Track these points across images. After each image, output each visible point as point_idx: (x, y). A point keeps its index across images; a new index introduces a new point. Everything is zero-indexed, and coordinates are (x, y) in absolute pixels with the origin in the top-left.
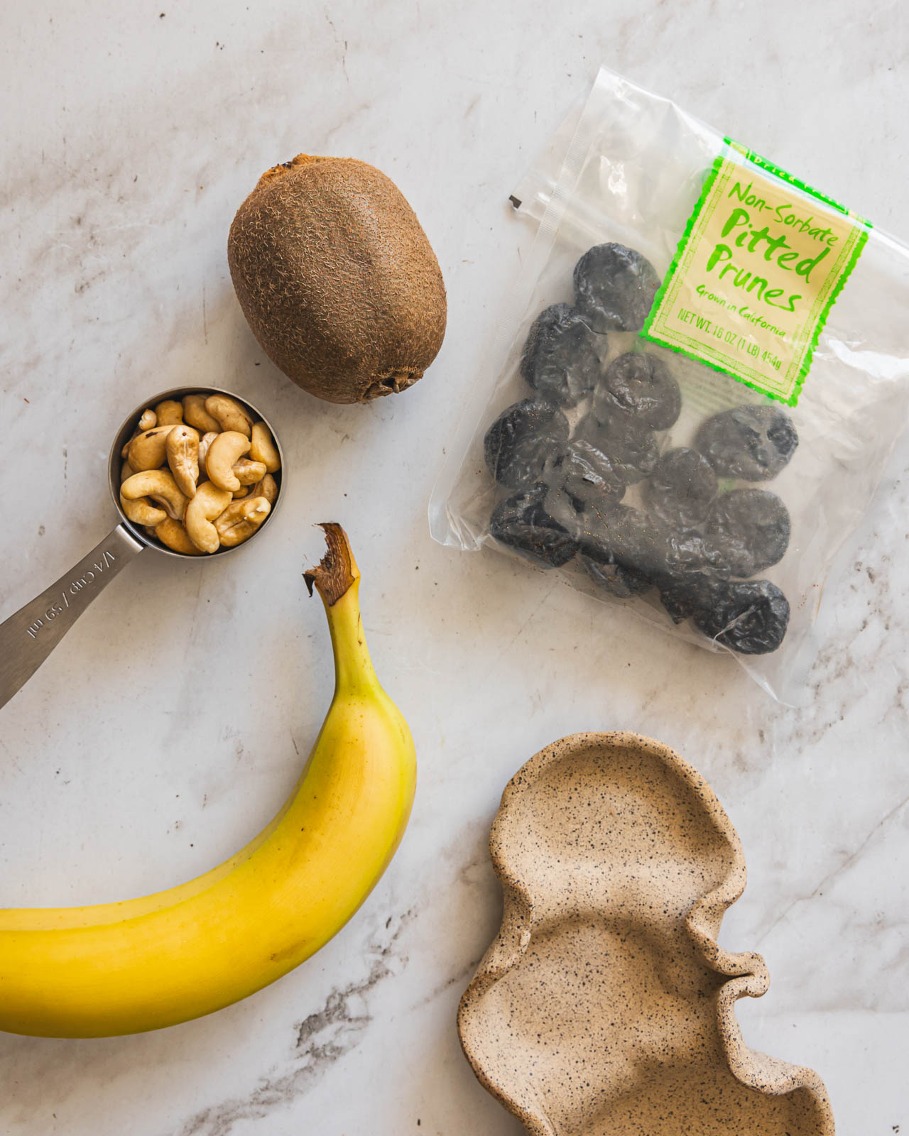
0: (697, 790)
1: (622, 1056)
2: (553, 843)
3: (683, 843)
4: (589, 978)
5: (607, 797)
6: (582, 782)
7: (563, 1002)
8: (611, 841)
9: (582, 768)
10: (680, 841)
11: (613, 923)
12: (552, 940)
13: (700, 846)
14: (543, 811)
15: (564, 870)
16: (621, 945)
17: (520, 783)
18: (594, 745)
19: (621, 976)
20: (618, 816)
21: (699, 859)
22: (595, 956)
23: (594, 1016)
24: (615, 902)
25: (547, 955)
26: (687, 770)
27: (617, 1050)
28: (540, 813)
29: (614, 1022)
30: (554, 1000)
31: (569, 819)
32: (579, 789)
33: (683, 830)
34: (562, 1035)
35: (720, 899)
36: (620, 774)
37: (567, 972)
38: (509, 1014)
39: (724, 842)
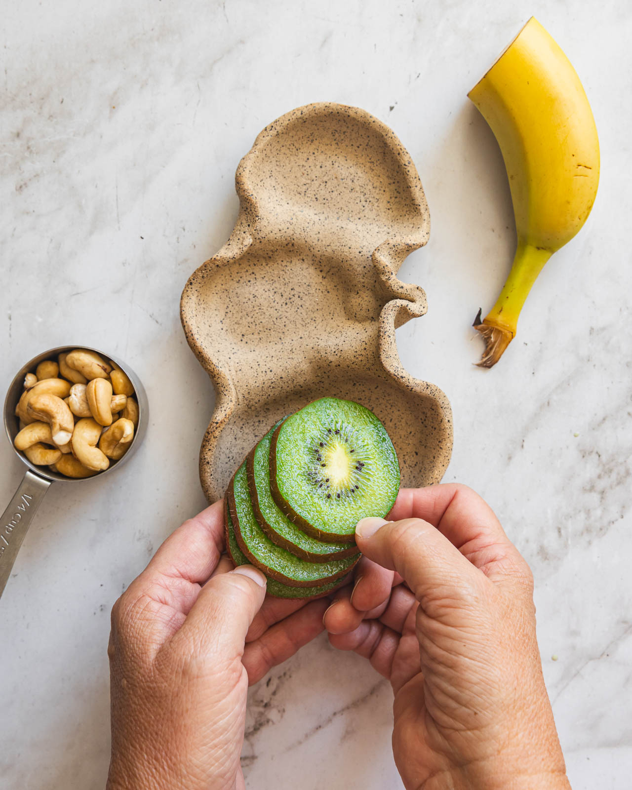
0: (405, 167)
1: (302, 355)
2: (286, 190)
3: (386, 214)
4: (291, 300)
5: (336, 165)
6: (319, 150)
7: (267, 314)
8: (332, 198)
9: (322, 137)
10: (384, 212)
11: (318, 259)
12: (269, 265)
13: (399, 217)
14: (284, 164)
15: (290, 210)
16: (321, 281)
17: (271, 130)
18: (334, 112)
19: (316, 305)
20: (341, 180)
21: (396, 226)
22: (300, 284)
23: (288, 330)
24: (324, 243)
25: (263, 276)
26: (401, 149)
27: (299, 350)
28: (282, 165)
29: (303, 336)
30: (260, 310)
31: (303, 174)
32: (316, 153)
33: (389, 204)
34: (260, 339)
35: (403, 241)
36: (350, 150)
37: (275, 292)
38: (224, 314)
39: (418, 213)
